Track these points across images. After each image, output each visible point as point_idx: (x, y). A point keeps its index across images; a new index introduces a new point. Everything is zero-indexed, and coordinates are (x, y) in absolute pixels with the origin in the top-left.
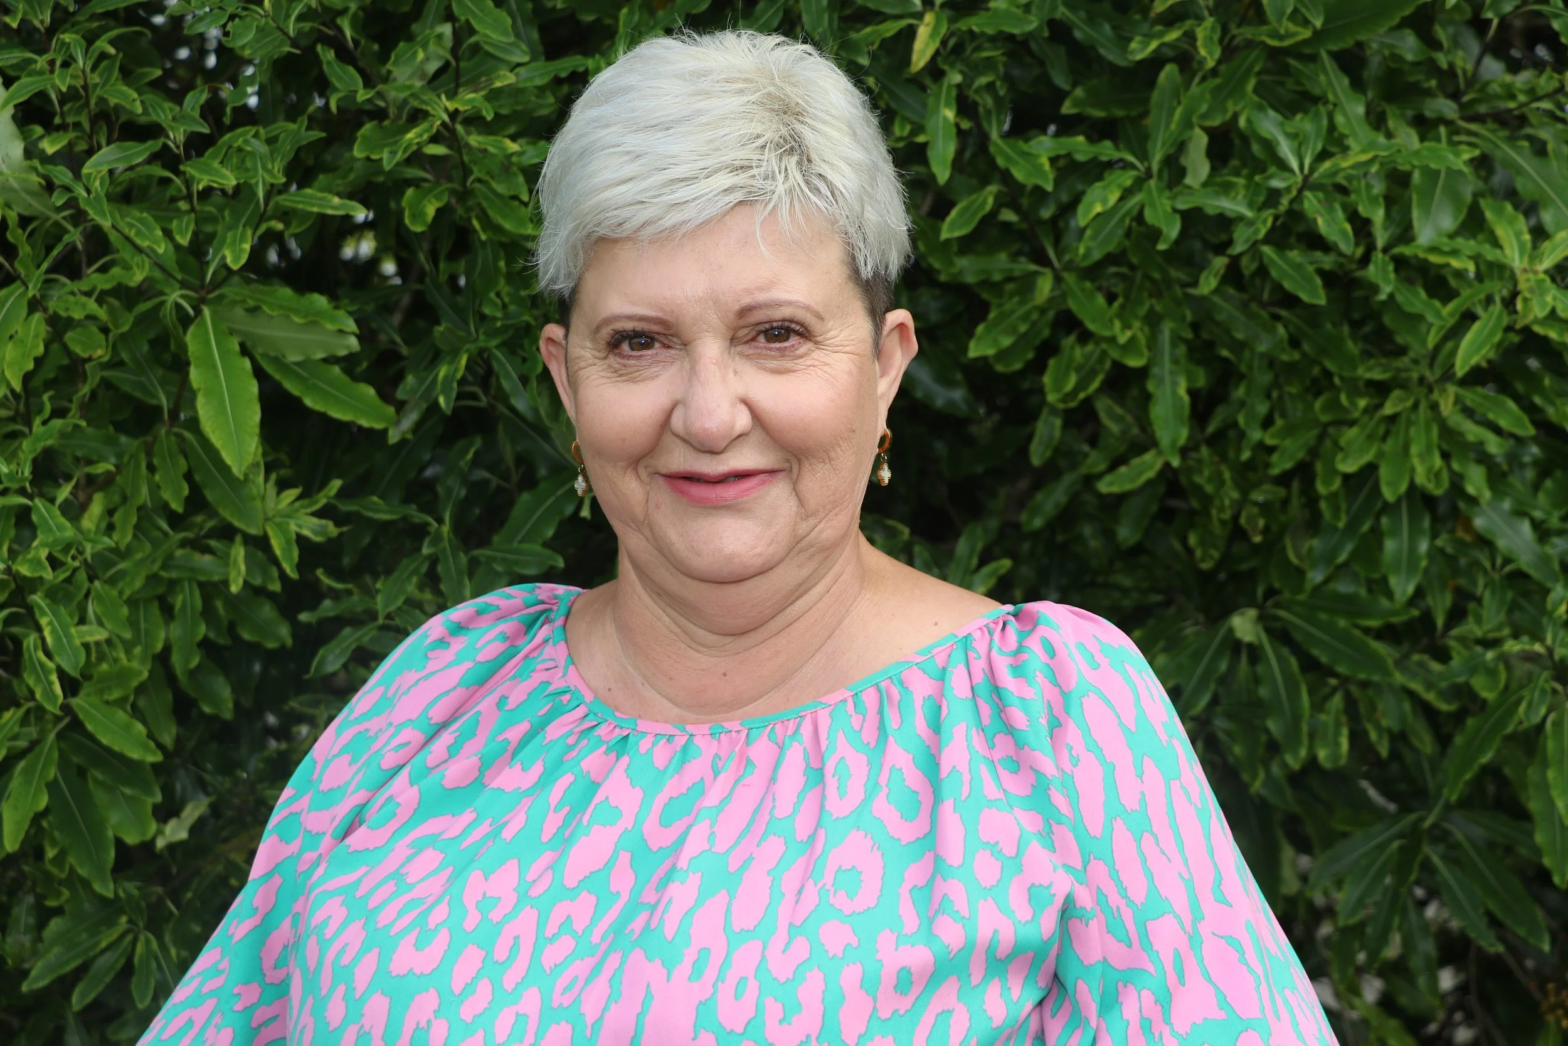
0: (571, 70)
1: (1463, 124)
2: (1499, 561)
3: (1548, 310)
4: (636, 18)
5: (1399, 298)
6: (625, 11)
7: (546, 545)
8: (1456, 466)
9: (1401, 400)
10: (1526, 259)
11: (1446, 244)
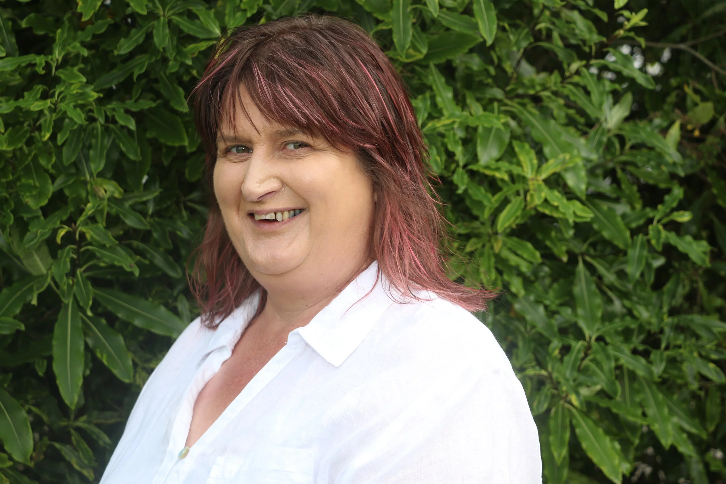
0: (28, 62)
1: (507, 101)
2: (529, 327)
3: (542, 200)
4: (65, 35)
5: (470, 192)
6: (59, 31)
7: (15, 317)
8: (506, 277)
9: (475, 244)
10: (534, 173)
11: (494, 165)
